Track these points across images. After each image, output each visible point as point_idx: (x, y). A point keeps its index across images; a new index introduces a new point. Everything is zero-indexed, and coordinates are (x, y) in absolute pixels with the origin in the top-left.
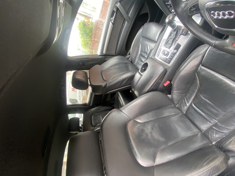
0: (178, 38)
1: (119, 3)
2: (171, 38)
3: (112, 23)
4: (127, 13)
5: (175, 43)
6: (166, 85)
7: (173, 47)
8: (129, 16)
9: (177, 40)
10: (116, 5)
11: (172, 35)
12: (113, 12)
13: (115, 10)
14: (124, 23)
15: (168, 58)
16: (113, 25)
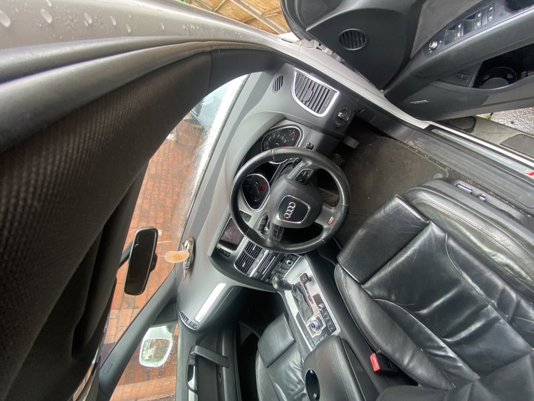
0: (308, 293)
1: (196, 347)
2: (301, 303)
3: (195, 391)
4: (218, 352)
5: (311, 300)
6: (377, 367)
7: (314, 305)
8: (223, 354)
9: (309, 296)
10: (192, 353)
11: (299, 298)
12: (190, 367)
13: (192, 362)
14: (219, 374)
15: (325, 326)
16: (197, 396)
